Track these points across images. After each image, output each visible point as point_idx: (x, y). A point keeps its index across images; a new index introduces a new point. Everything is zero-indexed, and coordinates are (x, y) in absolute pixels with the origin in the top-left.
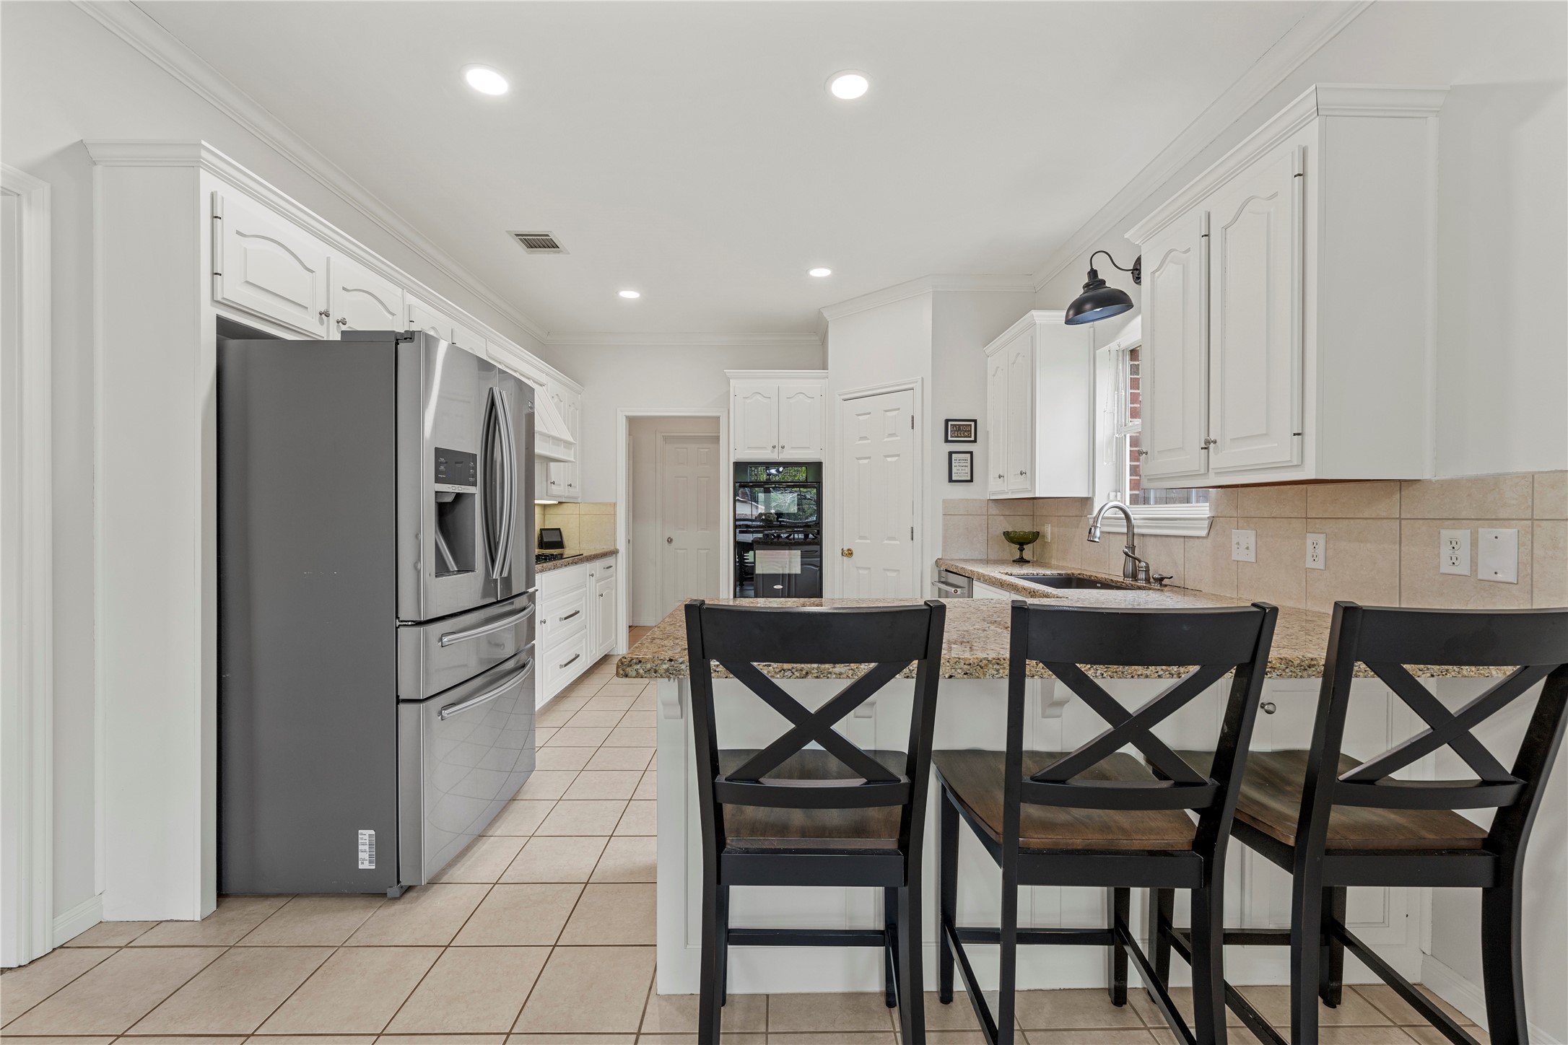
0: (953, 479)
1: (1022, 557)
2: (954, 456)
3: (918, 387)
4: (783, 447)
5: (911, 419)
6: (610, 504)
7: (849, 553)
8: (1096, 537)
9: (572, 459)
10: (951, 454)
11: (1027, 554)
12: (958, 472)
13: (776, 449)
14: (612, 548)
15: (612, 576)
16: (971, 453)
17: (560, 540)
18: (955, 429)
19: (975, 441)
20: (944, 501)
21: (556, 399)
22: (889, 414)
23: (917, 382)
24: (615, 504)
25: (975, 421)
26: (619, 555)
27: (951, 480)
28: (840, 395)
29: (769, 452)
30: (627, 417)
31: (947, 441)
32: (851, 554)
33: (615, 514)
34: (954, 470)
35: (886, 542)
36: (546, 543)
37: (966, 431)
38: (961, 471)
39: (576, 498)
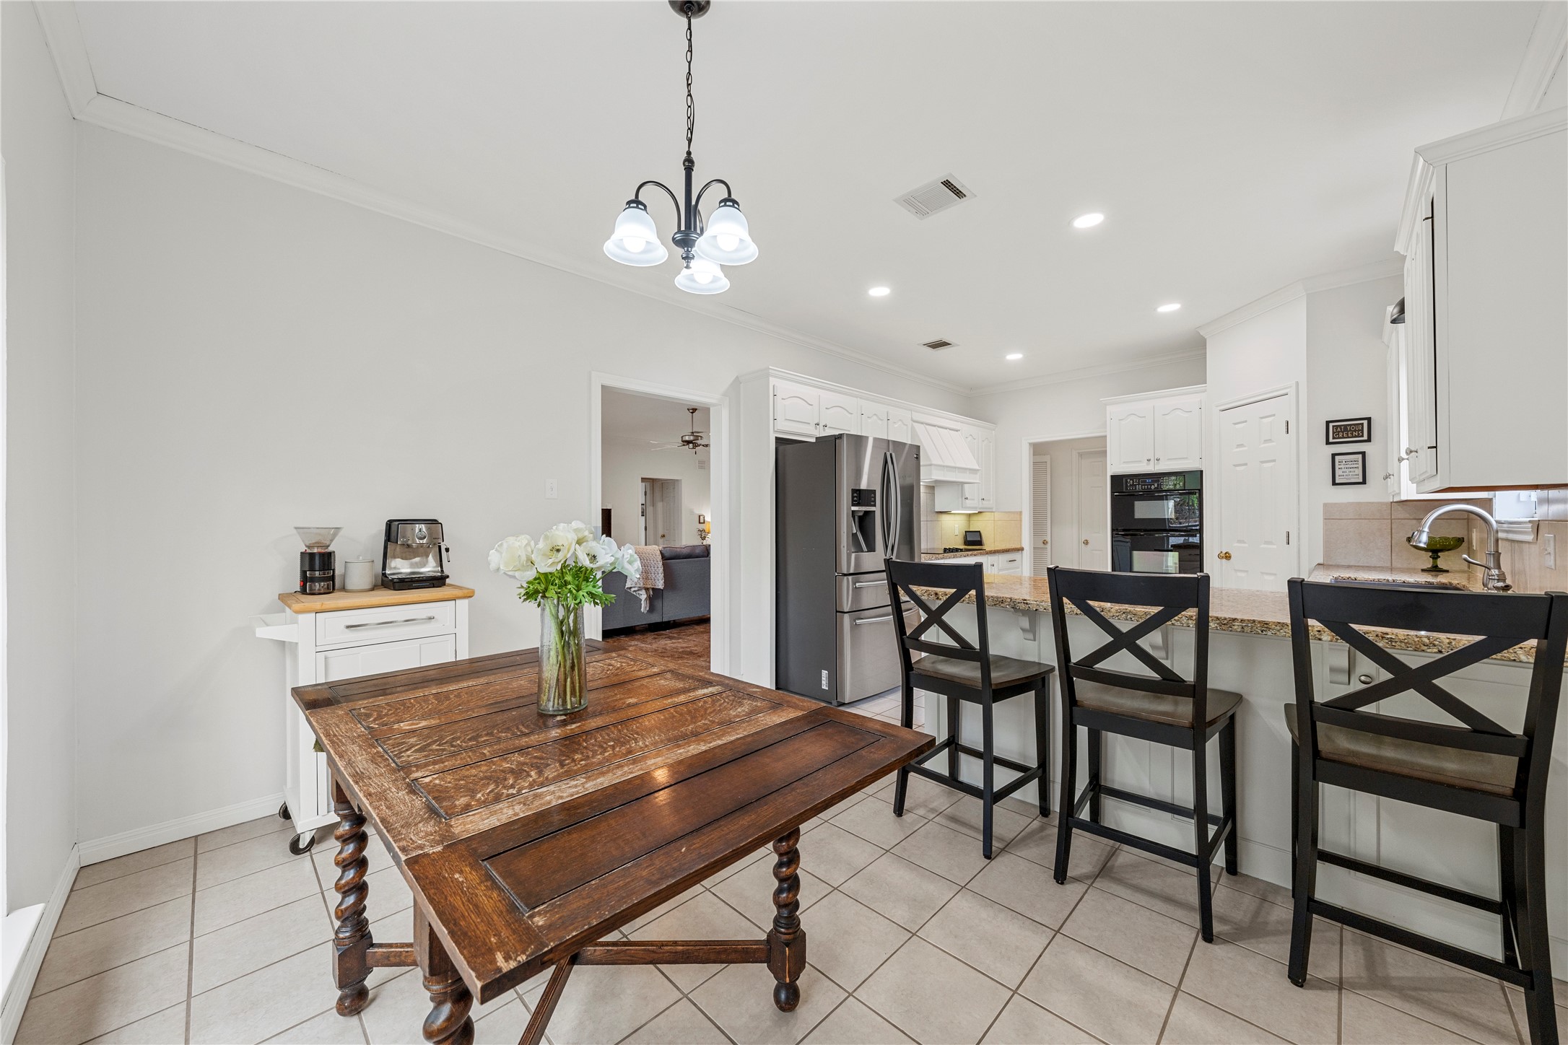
0: (1337, 482)
1: (1437, 566)
2: (1337, 458)
3: (1292, 392)
4: (1158, 460)
5: (1285, 424)
6: (1017, 512)
7: (1227, 556)
8: (1420, 542)
9: (978, 481)
10: (1334, 456)
11: (1441, 563)
12: (1344, 474)
13: (1152, 462)
14: (1018, 546)
15: (1018, 568)
16: (1363, 454)
17: (979, 539)
18: (1339, 429)
19: (1369, 440)
20: (1325, 505)
21: (970, 438)
22: (1265, 420)
23: (1291, 387)
24: (1021, 513)
25: (1369, 419)
26: (1024, 552)
27: (1334, 483)
28: (1217, 406)
29: (1145, 464)
30: (1030, 444)
31: (1328, 443)
32: (1230, 557)
33: (1021, 520)
34: (1338, 472)
35: (1263, 546)
36: (969, 541)
37: (1355, 431)
38: (1348, 471)
39: (992, 508)
